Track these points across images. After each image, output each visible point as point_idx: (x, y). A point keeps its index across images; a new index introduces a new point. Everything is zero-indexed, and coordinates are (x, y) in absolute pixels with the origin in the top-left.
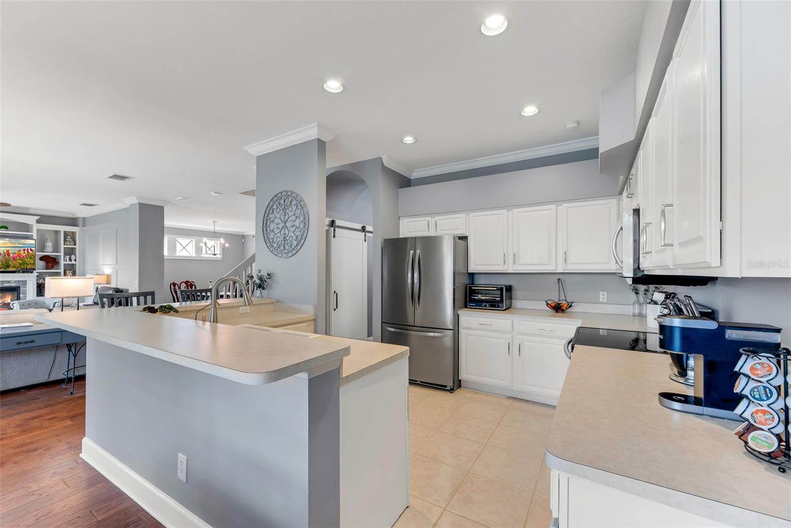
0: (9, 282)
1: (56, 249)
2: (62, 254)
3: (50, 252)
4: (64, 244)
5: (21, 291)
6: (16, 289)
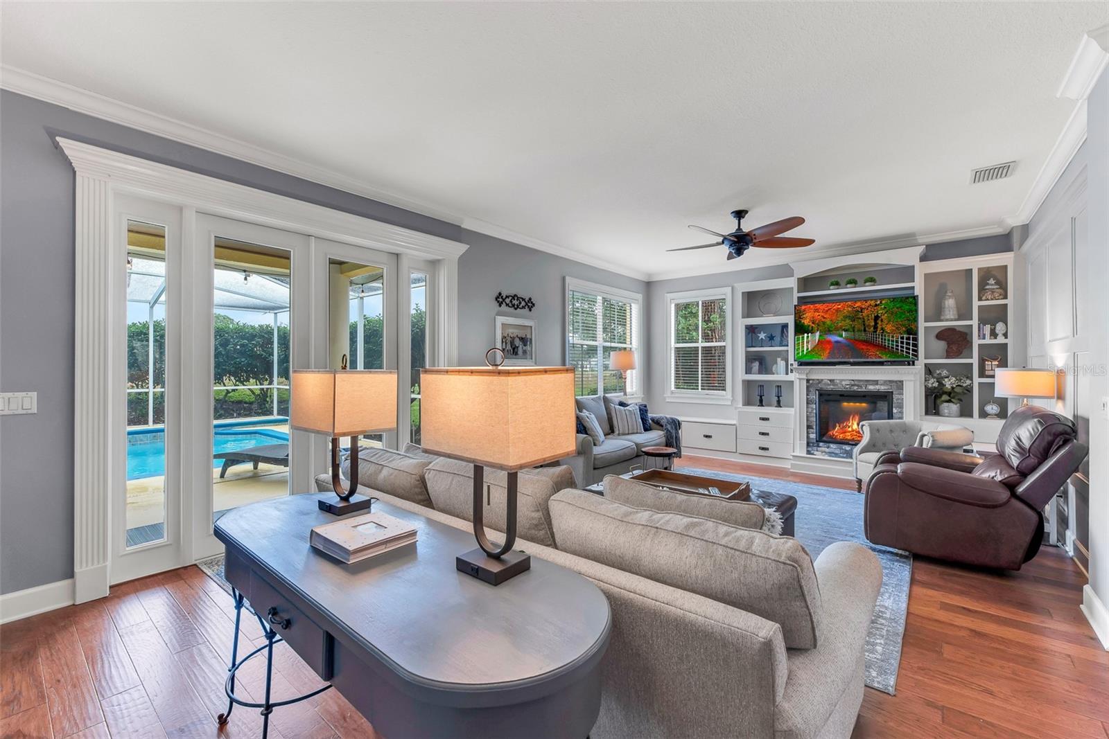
0: (876, 382)
1: (964, 313)
2: (975, 322)
3: (952, 320)
4: (980, 299)
5: (894, 400)
6: (886, 397)
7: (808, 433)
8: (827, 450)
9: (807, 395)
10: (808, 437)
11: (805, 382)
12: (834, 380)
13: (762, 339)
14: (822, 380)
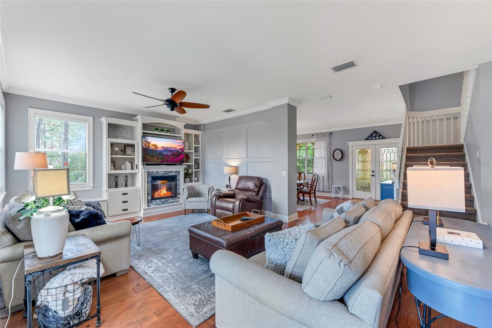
7: (148, 197)
8: (155, 203)
9: (147, 179)
10: (148, 199)
11: (147, 173)
12: (158, 172)
13: (116, 151)
14: (153, 172)
